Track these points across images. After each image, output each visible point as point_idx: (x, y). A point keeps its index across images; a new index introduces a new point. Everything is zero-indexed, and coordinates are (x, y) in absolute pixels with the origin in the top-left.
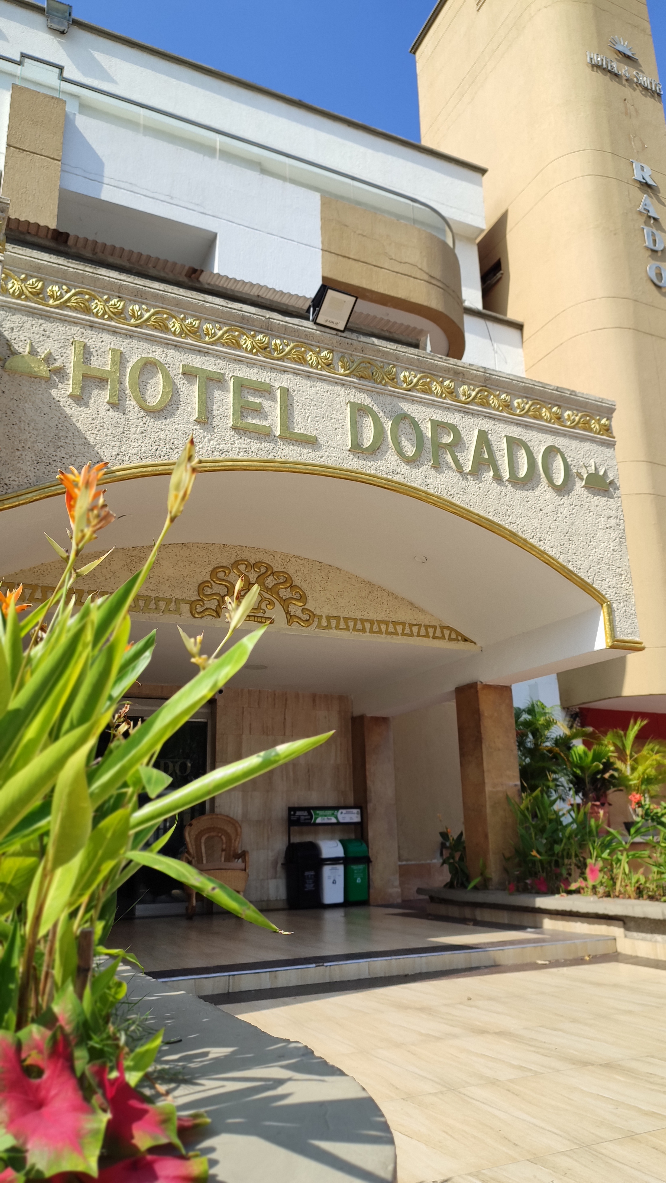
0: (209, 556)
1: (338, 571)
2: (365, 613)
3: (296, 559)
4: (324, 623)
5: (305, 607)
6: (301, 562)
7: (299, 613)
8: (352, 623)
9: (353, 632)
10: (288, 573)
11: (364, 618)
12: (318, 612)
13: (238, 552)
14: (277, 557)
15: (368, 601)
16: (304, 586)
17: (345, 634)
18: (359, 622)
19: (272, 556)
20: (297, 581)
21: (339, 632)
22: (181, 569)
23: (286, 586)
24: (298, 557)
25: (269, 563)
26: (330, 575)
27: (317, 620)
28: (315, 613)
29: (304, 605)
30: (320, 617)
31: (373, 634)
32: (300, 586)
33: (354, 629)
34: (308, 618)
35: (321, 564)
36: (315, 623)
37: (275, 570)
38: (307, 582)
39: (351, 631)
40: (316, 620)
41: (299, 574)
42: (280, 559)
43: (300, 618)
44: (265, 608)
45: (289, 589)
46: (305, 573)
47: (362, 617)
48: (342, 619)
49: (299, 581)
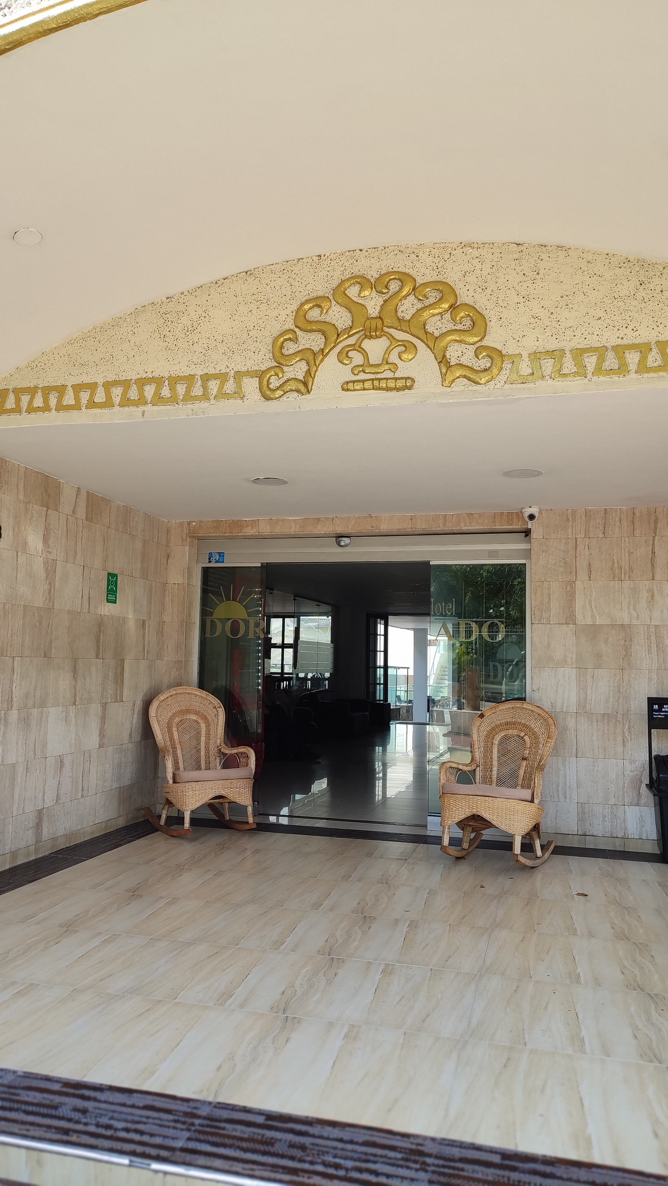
0: (293, 283)
1: (562, 254)
2: (629, 331)
3: (465, 250)
4: (525, 368)
5: (483, 343)
6: (476, 253)
7: (468, 358)
8: (594, 359)
9: (595, 379)
10: (448, 281)
11: (625, 342)
12: (511, 349)
13: (347, 264)
14: (424, 256)
15: (634, 303)
16: (482, 302)
17: (575, 385)
18: (610, 355)
19: (413, 256)
20: (465, 296)
21: (559, 384)
22: (243, 319)
23: (440, 310)
24: (470, 245)
25: (407, 271)
26: (541, 265)
27: (509, 366)
28: (504, 352)
29: (480, 340)
30: (515, 359)
31: (646, 375)
32: (472, 303)
33: (599, 370)
34: (488, 365)
35: (521, 248)
36: (504, 372)
37: (420, 281)
38: (489, 291)
39: (589, 375)
40: (507, 365)
41: (470, 278)
42: (431, 258)
43: (471, 369)
44: (397, 361)
45: (448, 316)
46: (485, 273)
47: (620, 342)
48: (568, 354)
49: (471, 293)
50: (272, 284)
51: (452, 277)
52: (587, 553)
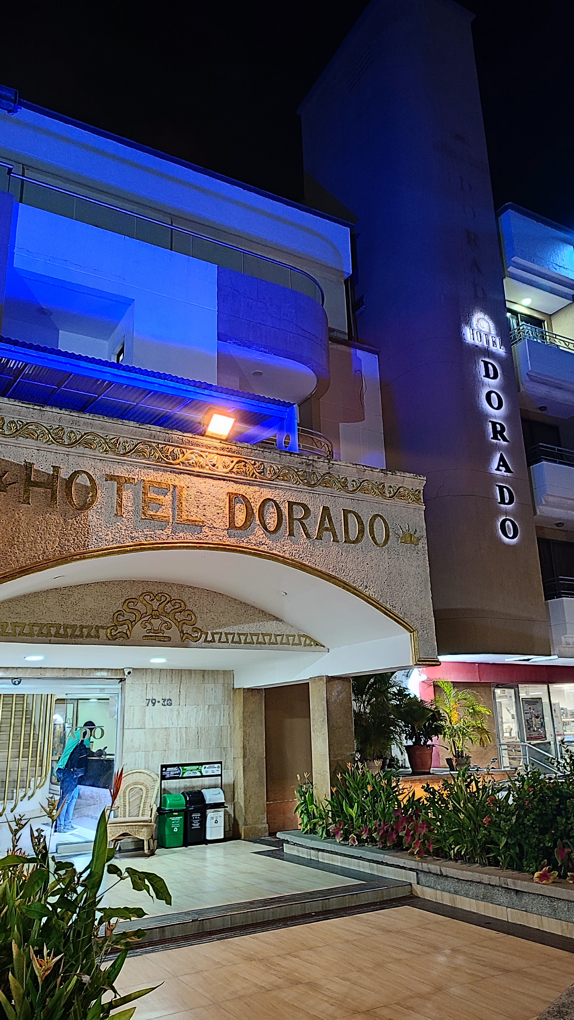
0: (122, 590)
1: (221, 596)
2: (241, 628)
3: (189, 589)
4: (209, 638)
5: (195, 626)
6: (193, 590)
7: (190, 631)
8: (231, 637)
13: (145, 586)
14: (174, 588)
15: (243, 618)
16: (195, 610)
17: (225, 646)
19: (170, 588)
20: (189, 606)
21: (220, 645)
22: (100, 602)
23: (180, 611)
24: (191, 587)
25: (168, 593)
26: (215, 599)
27: (204, 636)
28: (202, 630)
30: (206, 634)
31: (246, 645)
32: (191, 610)
33: (233, 642)
34: (197, 635)
35: (208, 592)
36: (202, 638)
37: (173, 598)
38: (197, 606)
39: (230, 643)
41: (191, 600)
42: (177, 589)
43: (191, 635)
44: (164, 629)
45: (183, 613)
46: (196, 599)
48: (223, 634)
49: (191, 606)
50: (113, 589)
51: (185, 599)
52: (152, 692)
